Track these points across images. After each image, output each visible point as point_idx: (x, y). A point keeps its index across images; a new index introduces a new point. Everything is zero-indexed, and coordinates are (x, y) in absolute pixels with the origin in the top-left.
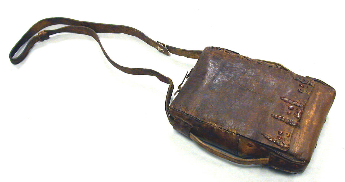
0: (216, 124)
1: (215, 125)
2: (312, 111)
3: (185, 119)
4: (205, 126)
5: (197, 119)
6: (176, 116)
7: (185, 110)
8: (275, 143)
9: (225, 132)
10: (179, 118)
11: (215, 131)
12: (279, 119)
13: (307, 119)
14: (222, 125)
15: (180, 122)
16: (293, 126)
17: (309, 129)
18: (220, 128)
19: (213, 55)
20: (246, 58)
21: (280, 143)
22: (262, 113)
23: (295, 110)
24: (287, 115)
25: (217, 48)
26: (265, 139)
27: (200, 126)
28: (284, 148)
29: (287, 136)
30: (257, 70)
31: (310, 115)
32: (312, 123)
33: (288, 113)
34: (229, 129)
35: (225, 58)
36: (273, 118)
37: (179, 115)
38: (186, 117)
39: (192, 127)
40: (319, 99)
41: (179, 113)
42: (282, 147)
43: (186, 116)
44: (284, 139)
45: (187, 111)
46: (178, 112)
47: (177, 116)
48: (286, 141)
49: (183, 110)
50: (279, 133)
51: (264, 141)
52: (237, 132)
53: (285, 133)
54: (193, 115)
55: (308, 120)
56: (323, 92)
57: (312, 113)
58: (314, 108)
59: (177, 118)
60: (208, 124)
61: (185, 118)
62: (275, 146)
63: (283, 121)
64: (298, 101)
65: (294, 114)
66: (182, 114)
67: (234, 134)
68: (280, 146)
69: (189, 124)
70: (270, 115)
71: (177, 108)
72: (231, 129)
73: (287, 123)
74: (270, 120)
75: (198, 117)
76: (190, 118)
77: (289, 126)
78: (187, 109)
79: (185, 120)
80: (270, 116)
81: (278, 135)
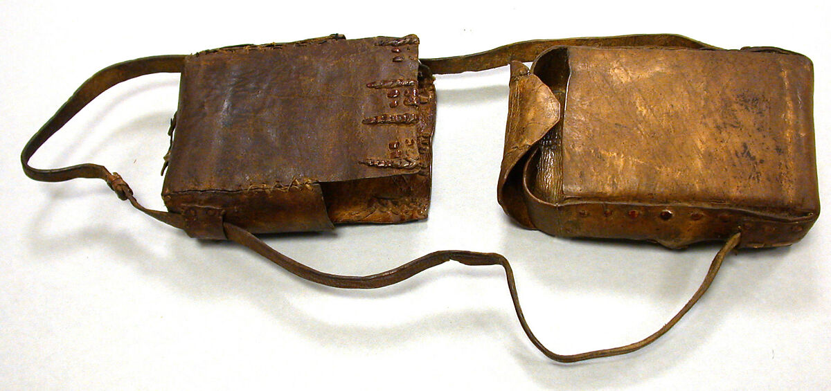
0: (267, 183)
1: (265, 185)
2: (789, 111)
3: (202, 202)
4: (245, 196)
5: (225, 191)
6: (182, 204)
7: (196, 185)
8: (391, 167)
9: (289, 190)
10: (189, 205)
11: (270, 197)
12: (380, 123)
13: (786, 130)
14: (278, 180)
15: (196, 212)
16: (411, 122)
17: (798, 148)
18: (276, 186)
19: (205, 65)
20: (271, 45)
21: (401, 163)
22: (345, 127)
23: (402, 94)
24: (393, 109)
25: (207, 52)
26: (370, 169)
27: (236, 202)
28: (412, 169)
29: (409, 146)
30: (301, 57)
31: (789, 120)
32: (798, 135)
33: (393, 106)
34: (294, 181)
35: (229, 61)
36: (368, 126)
37: (187, 201)
38: (204, 198)
39: (224, 211)
40: (790, 84)
41: (185, 197)
42: (408, 169)
43: (201, 195)
44: (405, 153)
45: (199, 185)
46: (182, 195)
47: (185, 205)
48: (412, 155)
49: (191, 187)
50: (391, 146)
51: (371, 174)
52: (312, 180)
53: (403, 141)
54: (215, 186)
55: (788, 130)
56: (791, 69)
57: (790, 115)
58: (790, 104)
59: (186, 208)
60: (251, 189)
61: (201, 200)
62: (395, 172)
63: (390, 123)
64: (401, 78)
65: (404, 102)
66: (192, 196)
67: (308, 186)
68: (404, 168)
69: (214, 208)
70: (361, 123)
71: (177, 189)
72: (299, 180)
73: (398, 123)
74: (364, 131)
75: (225, 186)
76: (212, 196)
77: (404, 127)
78: (198, 182)
79: (202, 205)
80: (363, 125)
81: (391, 151)
